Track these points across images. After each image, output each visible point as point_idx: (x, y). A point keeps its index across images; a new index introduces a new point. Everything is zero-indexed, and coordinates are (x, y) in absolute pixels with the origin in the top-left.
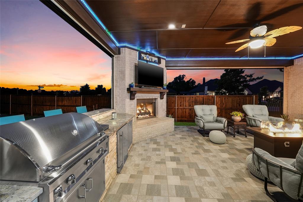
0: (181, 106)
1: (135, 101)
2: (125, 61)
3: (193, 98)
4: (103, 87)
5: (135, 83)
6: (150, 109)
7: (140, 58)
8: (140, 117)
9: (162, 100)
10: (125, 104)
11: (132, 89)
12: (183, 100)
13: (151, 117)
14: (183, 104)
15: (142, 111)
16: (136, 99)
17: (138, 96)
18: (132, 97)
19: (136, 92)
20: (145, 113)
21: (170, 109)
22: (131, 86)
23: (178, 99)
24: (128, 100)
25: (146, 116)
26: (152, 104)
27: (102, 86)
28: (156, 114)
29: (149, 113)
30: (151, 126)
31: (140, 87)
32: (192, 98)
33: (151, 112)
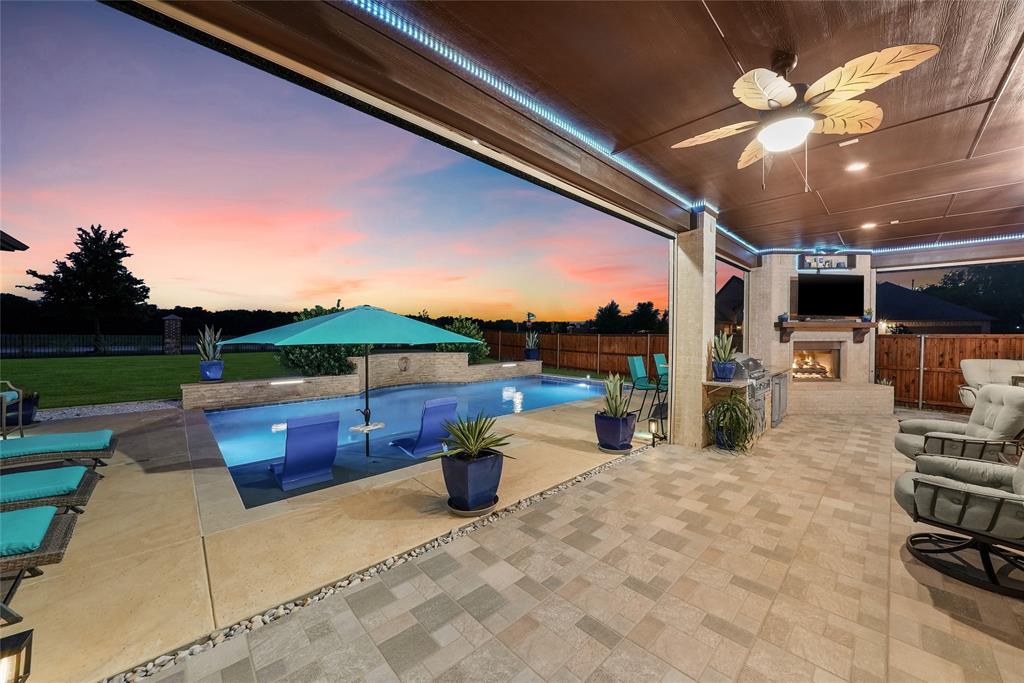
0: (941, 364)
1: (790, 345)
2: (771, 277)
3: (997, 341)
4: (654, 308)
5: (791, 313)
6: (826, 363)
7: (802, 265)
8: (799, 375)
9: (858, 346)
10: (769, 350)
11: (785, 325)
12: (953, 349)
13: (826, 379)
14: (951, 360)
15: (805, 367)
16: (792, 341)
17: (797, 336)
18: (784, 338)
19: (793, 329)
20: (812, 370)
21: (898, 372)
22: (782, 319)
23: (928, 343)
24: (776, 343)
25: (814, 375)
26: (830, 352)
27: (650, 305)
28: (842, 375)
29: (822, 371)
30: (827, 392)
31: (803, 321)
32: (991, 342)
33: (828, 369)
